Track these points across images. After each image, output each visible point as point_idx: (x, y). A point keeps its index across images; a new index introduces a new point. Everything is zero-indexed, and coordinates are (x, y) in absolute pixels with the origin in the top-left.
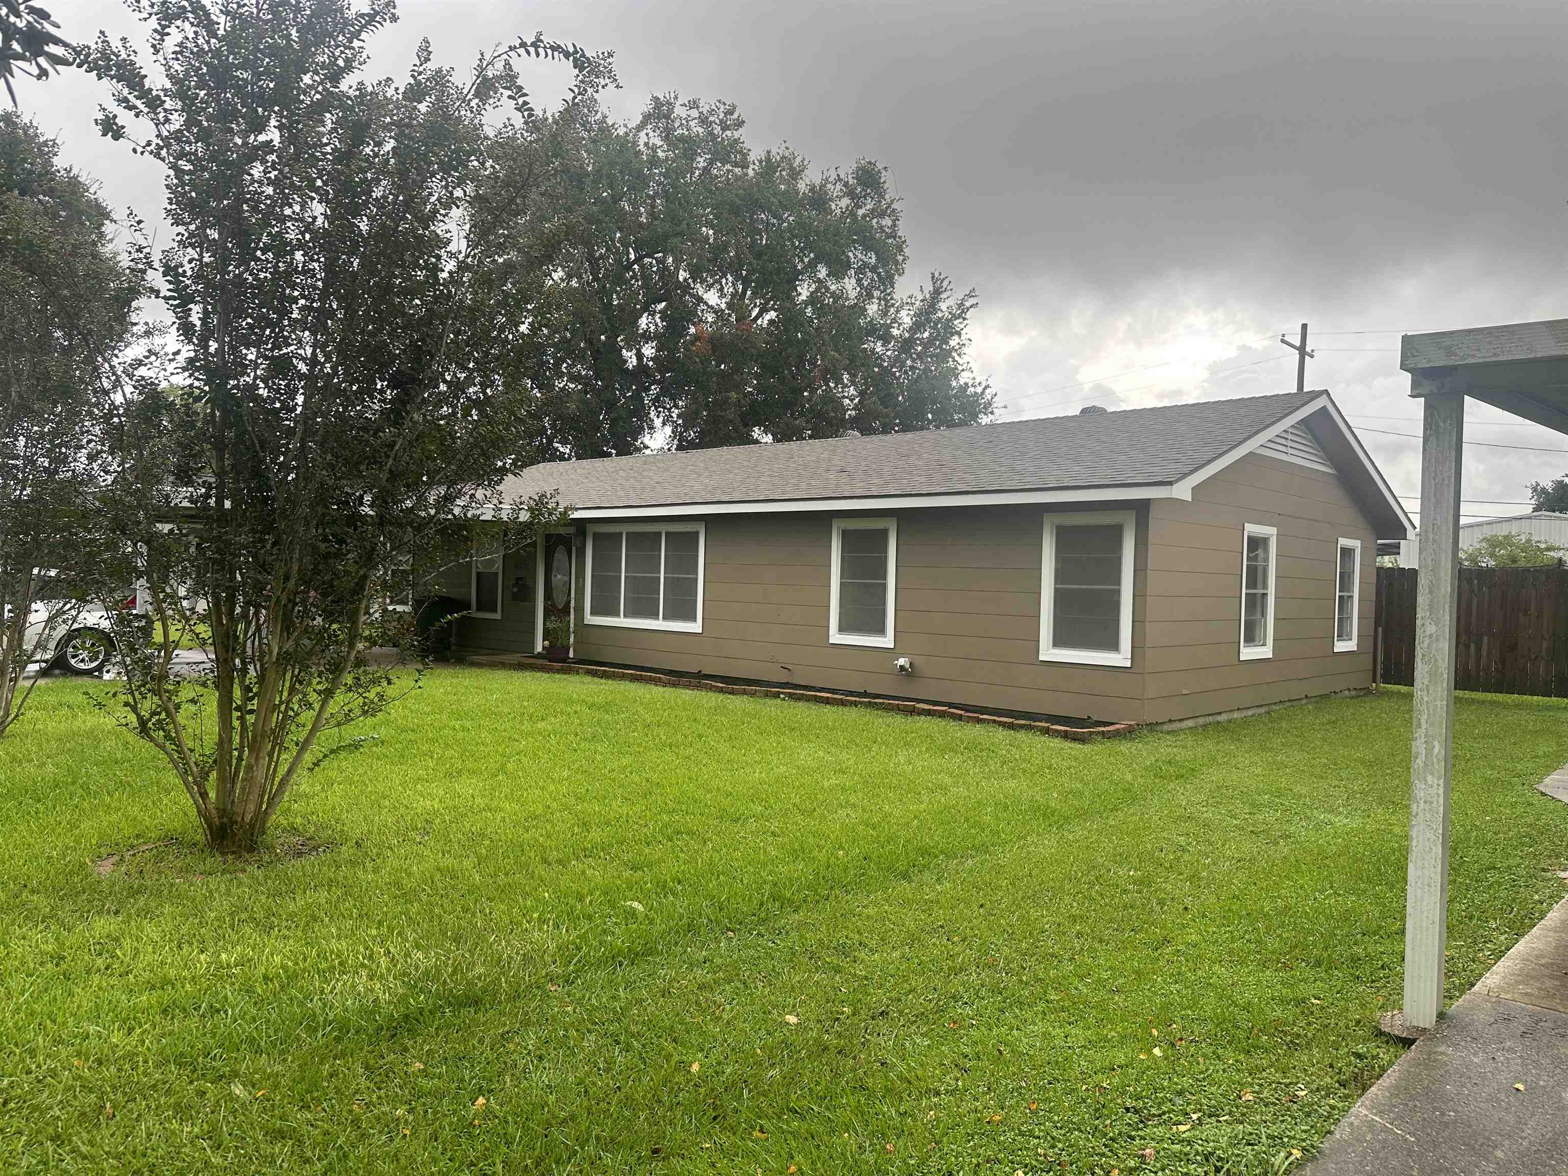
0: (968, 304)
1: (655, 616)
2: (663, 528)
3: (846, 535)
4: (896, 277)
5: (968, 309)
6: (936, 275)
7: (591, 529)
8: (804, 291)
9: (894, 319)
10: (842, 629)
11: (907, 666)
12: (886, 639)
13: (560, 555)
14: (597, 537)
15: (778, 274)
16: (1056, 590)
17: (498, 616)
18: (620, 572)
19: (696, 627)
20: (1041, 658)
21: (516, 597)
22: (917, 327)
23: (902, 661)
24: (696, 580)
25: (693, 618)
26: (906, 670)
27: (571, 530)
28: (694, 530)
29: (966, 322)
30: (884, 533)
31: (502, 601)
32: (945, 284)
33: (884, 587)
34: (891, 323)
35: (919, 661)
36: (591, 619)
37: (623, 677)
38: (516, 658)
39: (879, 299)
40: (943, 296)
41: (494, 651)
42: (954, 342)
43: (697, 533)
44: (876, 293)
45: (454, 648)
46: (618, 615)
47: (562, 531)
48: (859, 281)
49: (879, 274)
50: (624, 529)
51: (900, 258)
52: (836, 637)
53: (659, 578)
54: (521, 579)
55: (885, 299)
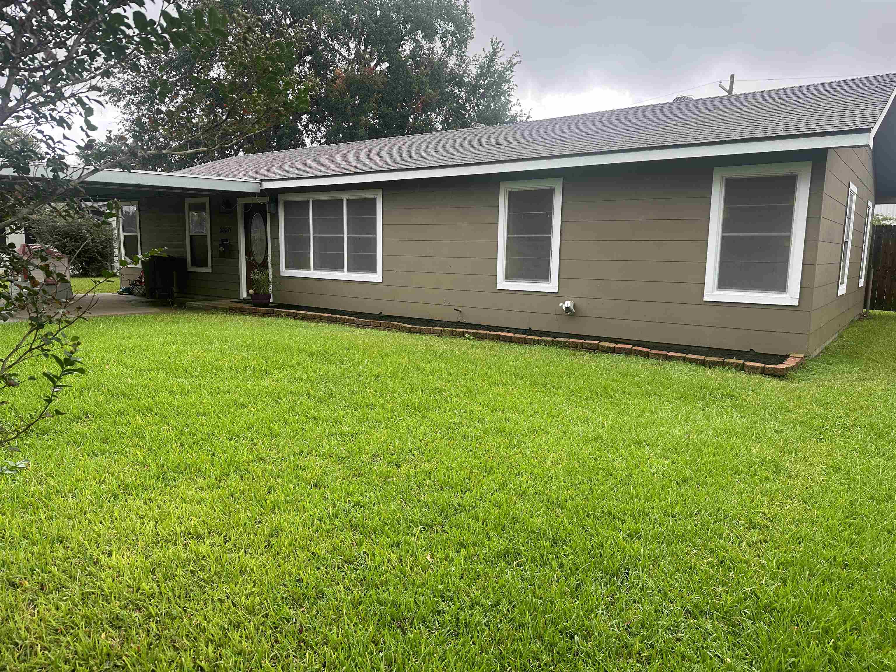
0: (514, 61)
1: (340, 268)
2: (345, 196)
3: (513, 196)
4: (468, 41)
5: (514, 65)
6: (494, 39)
7: (283, 198)
8: (407, 48)
9: (465, 71)
10: (508, 277)
11: (572, 307)
12: (551, 285)
13: (257, 222)
14: (287, 205)
15: (390, 35)
16: (723, 238)
17: (209, 270)
18: (309, 233)
19: (376, 277)
20: (705, 299)
21: (222, 255)
22: (481, 75)
23: (568, 304)
24: (375, 239)
25: (373, 269)
26: (571, 311)
27: (264, 200)
28: (373, 197)
29: (513, 74)
30: (550, 193)
31: (212, 258)
32: (500, 45)
33: (548, 241)
34: (463, 74)
35: (582, 304)
36: (285, 272)
37: (320, 319)
38: (226, 303)
39: (457, 56)
40: (499, 54)
41: (209, 298)
42: (505, 87)
43: (374, 200)
44: (455, 51)
45: (175, 295)
46: (308, 268)
47: (258, 200)
48: (443, 43)
49: (457, 38)
50: (310, 198)
51: (470, 29)
52: (502, 284)
53: (343, 238)
54: (226, 240)
55: (460, 55)
